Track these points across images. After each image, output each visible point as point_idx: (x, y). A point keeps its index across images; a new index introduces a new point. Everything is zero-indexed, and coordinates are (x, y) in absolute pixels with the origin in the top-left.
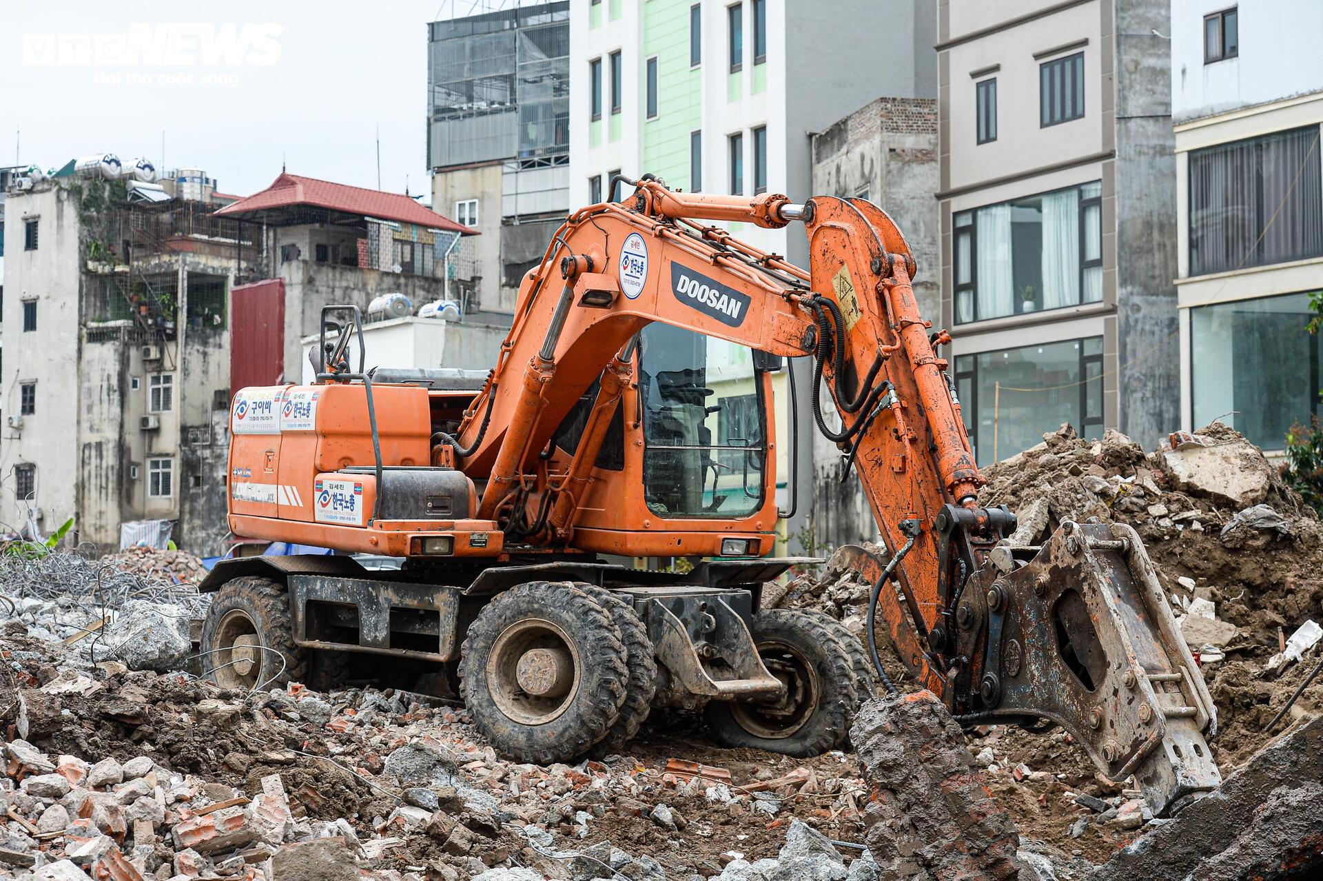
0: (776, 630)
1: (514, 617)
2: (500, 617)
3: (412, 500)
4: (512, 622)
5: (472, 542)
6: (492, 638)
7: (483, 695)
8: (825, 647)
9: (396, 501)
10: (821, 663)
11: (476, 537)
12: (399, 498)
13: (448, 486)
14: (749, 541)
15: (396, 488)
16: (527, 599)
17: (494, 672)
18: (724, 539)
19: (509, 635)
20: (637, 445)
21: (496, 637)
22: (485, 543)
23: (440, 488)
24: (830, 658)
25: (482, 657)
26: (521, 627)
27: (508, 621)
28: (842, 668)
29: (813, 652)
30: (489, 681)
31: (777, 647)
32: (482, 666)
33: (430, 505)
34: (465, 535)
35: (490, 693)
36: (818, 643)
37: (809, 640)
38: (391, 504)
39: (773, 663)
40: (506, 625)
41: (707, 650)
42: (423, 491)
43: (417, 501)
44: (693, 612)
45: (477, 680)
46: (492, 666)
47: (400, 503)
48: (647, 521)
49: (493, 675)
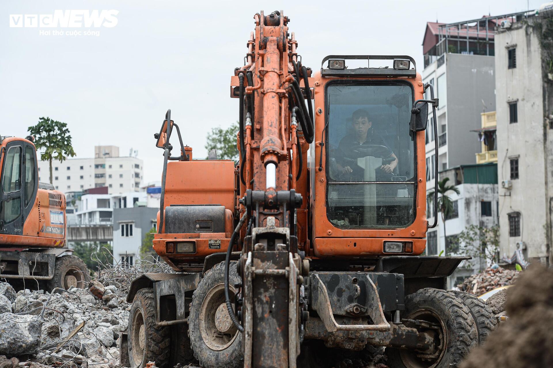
0: (425, 301)
1: (212, 283)
2: (206, 284)
3: (185, 223)
4: (212, 287)
5: (210, 245)
6: (203, 298)
7: (197, 334)
8: (451, 310)
9: (175, 224)
10: (448, 320)
11: (212, 242)
12: (177, 222)
13: (210, 214)
14: (405, 243)
15: (175, 216)
16: (218, 271)
17: (203, 319)
18: (385, 242)
19: (211, 295)
20: (322, 182)
21: (204, 297)
22: (219, 246)
23: (204, 216)
24: (453, 317)
25: (197, 310)
26: (217, 290)
27: (210, 286)
28: (460, 323)
29: (444, 314)
30: (201, 325)
31: (426, 312)
32: (197, 317)
33: (198, 226)
34: (205, 241)
35: (200, 332)
36: (447, 307)
37: (442, 306)
38: (172, 226)
39: (421, 322)
40: (209, 289)
41: (357, 309)
42: (193, 217)
43: (189, 224)
44: (347, 284)
45: (194, 325)
46: (202, 316)
47: (177, 225)
48: (330, 230)
49: (203, 322)
